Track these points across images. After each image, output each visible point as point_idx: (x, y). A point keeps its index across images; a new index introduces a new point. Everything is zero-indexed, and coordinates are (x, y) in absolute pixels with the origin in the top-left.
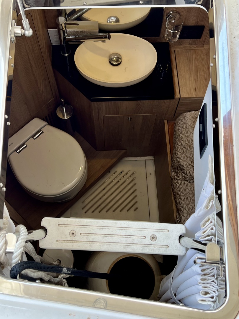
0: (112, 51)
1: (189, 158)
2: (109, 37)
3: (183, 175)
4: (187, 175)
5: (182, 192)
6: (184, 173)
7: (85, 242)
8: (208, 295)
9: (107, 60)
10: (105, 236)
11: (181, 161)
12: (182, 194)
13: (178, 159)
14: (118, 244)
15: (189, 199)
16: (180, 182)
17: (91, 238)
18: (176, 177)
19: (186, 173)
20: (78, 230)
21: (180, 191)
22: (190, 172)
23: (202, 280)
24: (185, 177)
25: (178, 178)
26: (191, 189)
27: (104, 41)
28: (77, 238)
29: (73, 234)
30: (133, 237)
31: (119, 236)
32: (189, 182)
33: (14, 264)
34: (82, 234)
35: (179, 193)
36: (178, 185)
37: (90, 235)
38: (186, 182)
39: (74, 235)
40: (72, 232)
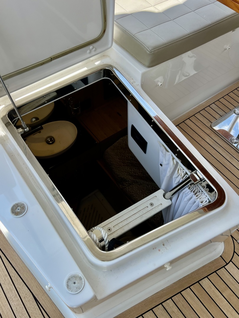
0: (45, 137)
1: (124, 172)
2: (42, 128)
3: (127, 182)
4: (129, 181)
5: (133, 192)
6: (127, 181)
7: (119, 230)
8: (204, 202)
9: (45, 143)
10: (127, 219)
11: (121, 176)
12: (133, 194)
13: (119, 176)
14: (137, 219)
15: (138, 193)
16: (127, 188)
17: (121, 225)
18: (124, 187)
19: (128, 180)
20: (110, 226)
21: (131, 193)
22: (130, 178)
23: (197, 196)
24: (129, 183)
25: (125, 186)
26: (136, 187)
27: (40, 132)
28: (113, 230)
29: (109, 230)
30: (141, 211)
31: (134, 215)
32: (133, 184)
33: (108, 244)
34: (115, 227)
35: (131, 194)
36: (128, 190)
37: (119, 224)
38: (131, 186)
39: (111, 230)
40: (108, 229)
